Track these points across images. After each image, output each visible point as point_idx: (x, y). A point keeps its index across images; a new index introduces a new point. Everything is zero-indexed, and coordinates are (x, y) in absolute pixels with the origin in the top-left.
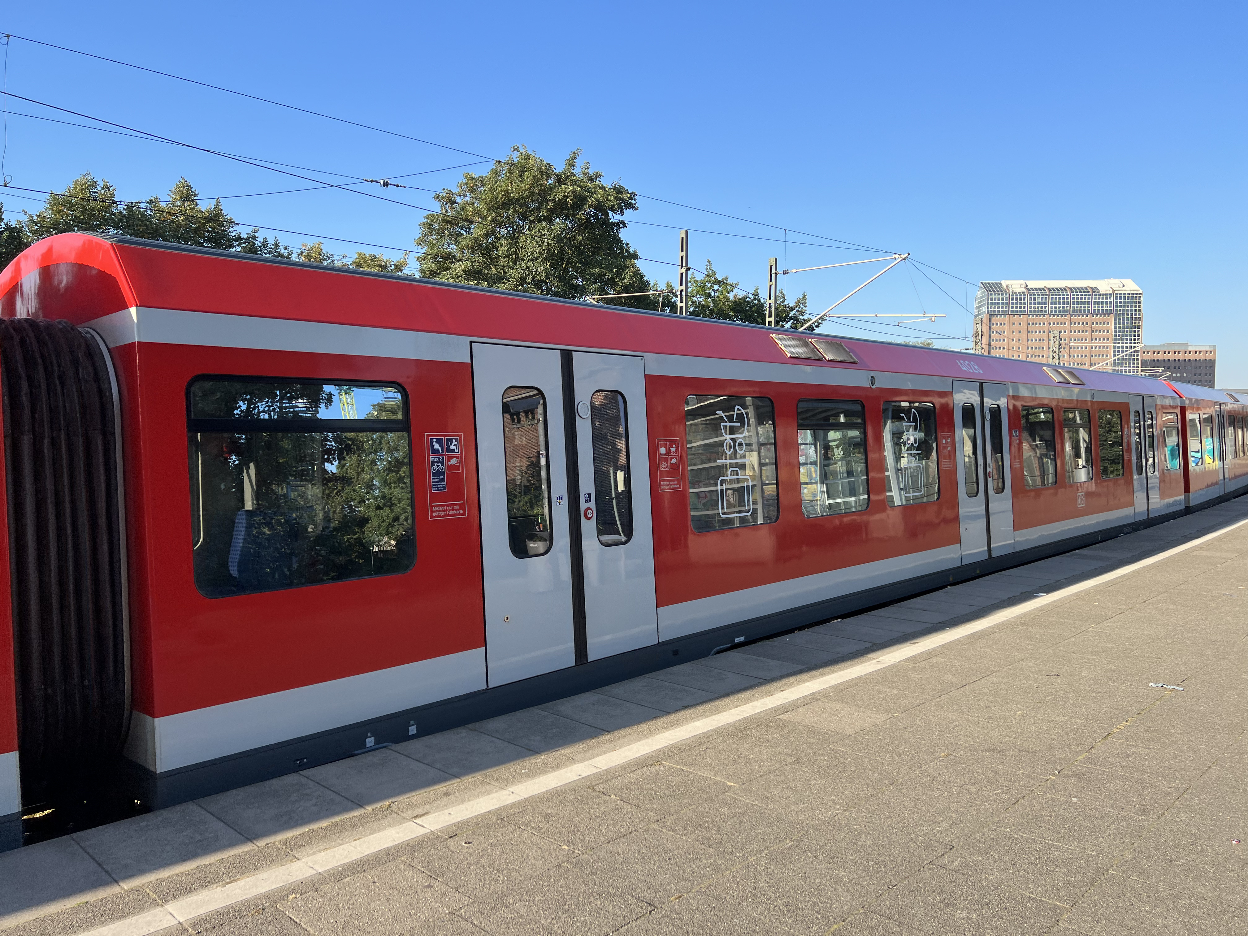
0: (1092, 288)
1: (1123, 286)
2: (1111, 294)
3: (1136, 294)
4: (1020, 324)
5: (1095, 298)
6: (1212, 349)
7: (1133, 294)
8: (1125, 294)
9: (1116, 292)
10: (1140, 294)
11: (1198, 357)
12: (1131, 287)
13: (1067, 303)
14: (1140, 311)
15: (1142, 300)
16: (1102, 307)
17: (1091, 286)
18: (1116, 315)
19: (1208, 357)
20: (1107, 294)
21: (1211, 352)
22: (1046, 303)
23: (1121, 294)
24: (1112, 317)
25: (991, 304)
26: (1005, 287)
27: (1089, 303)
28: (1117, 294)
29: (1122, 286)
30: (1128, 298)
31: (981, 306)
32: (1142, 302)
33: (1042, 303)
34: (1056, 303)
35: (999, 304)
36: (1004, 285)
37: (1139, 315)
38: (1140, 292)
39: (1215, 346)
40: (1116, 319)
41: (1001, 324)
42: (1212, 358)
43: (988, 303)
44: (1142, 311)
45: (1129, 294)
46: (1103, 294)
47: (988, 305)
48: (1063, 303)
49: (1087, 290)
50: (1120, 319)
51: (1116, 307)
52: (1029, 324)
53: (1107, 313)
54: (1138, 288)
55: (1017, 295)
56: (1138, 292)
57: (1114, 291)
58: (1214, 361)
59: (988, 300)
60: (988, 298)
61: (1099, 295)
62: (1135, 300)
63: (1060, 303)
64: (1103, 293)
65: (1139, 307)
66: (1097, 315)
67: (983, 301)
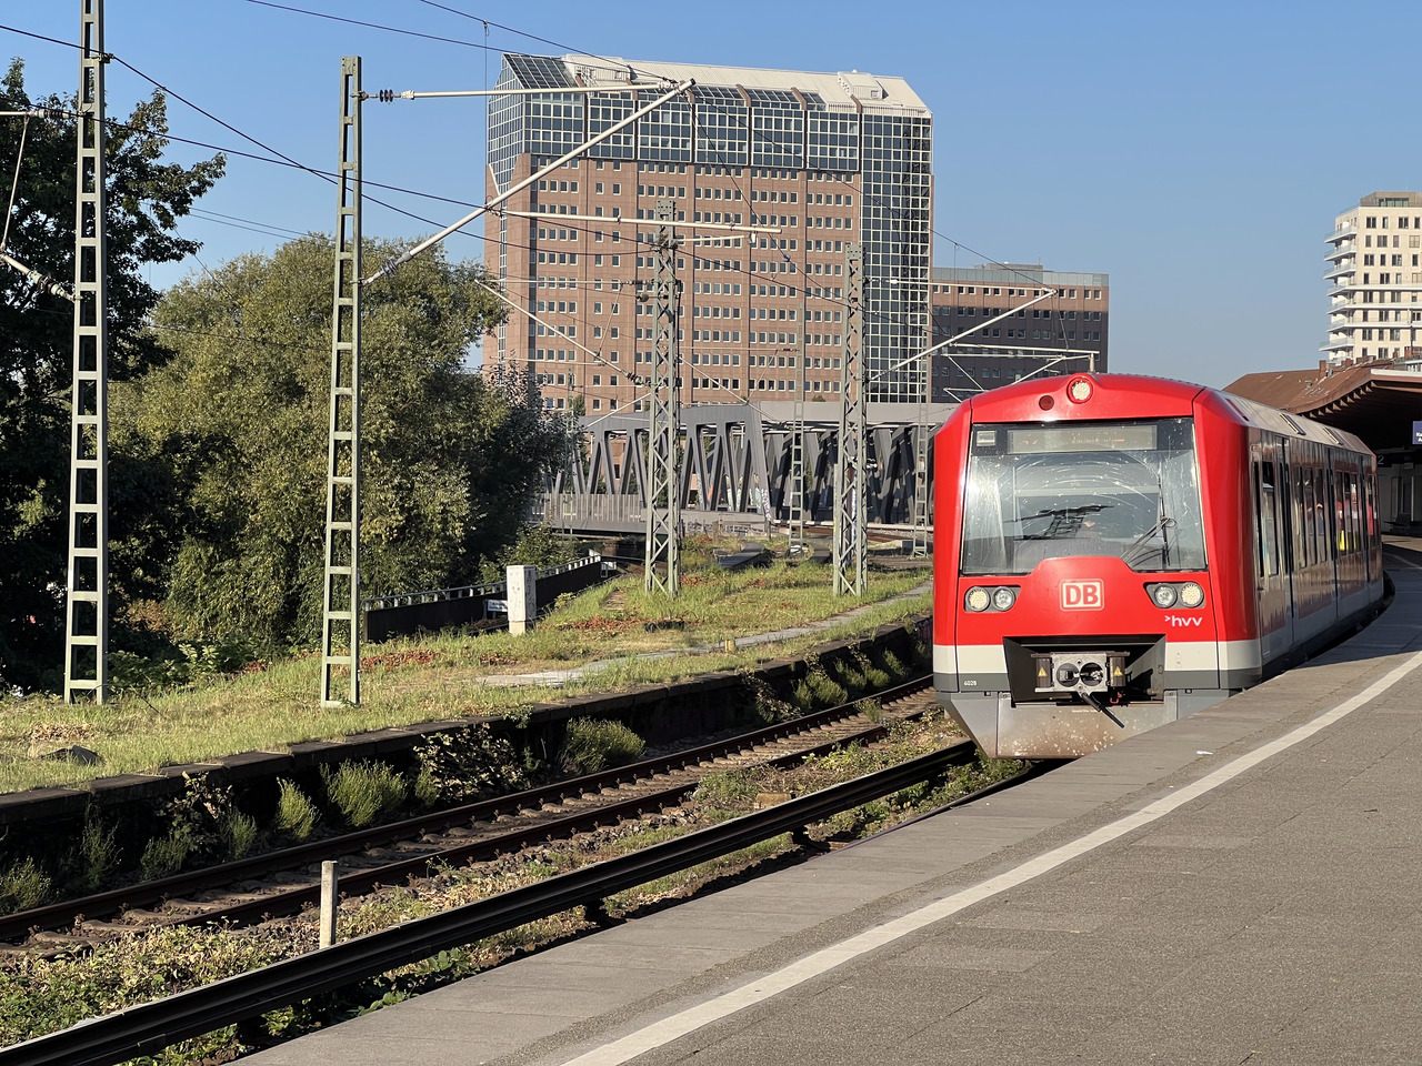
0: (804, 95)
1: (886, 95)
2: (853, 117)
3: (916, 120)
5: (814, 127)
6: (1098, 284)
7: (908, 120)
8: (888, 119)
9: (865, 112)
10: (925, 120)
11: (1066, 304)
12: (902, 99)
13: (742, 135)
14: (926, 169)
15: (932, 137)
16: (833, 152)
17: (802, 89)
18: (867, 177)
19: (1091, 304)
20: (843, 116)
21: (1096, 293)
22: (686, 131)
23: (879, 118)
24: (858, 181)
26: (575, 75)
28: (868, 118)
29: (880, 94)
30: (896, 130)
31: (510, 128)
32: (932, 146)
34: (712, 134)
35: (557, 124)
36: (572, 70)
37: (925, 181)
38: (926, 113)
39: (1105, 277)
40: (866, 189)
42: (1100, 309)
44: (933, 170)
45: (898, 119)
46: (834, 116)
49: (792, 99)
50: (877, 189)
51: (868, 153)
53: (842, 171)
54: (919, 103)
56: (921, 115)
57: (861, 108)
58: (1106, 315)
61: (824, 116)
62: (911, 135)
63: (722, 134)
64: (833, 111)
65: (926, 158)
66: (816, 173)
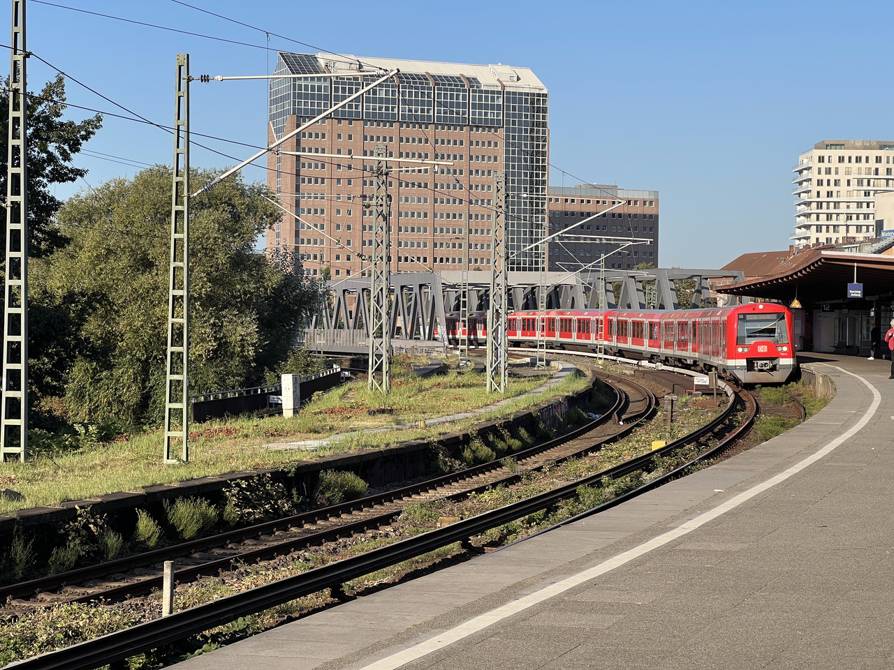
0: (468, 79)
1: (518, 79)
2: (499, 93)
3: (539, 95)
4: (350, 137)
5: (474, 98)
6: (652, 197)
7: (533, 94)
8: (520, 94)
9: (507, 89)
10: (545, 95)
11: (632, 210)
12: (530, 82)
13: (429, 104)
14: (544, 125)
15: (548, 105)
16: (486, 114)
17: (467, 75)
18: (508, 130)
19: (648, 210)
20: (493, 92)
21: (651, 203)
22: (394, 101)
23: (514, 93)
24: (502, 133)
25: (300, 96)
26: (323, 66)
27: (464, 105)
28: (508, 93)
29: (515, 79)
30: (526, 100)
31: (283, 99)
32: (548, 111)
33: (387, 101)
34: (410, 102)
35: (313, 97)
36: (322, 63)
37: (544, 132)
38: (545, 92)
39: (656, 193)
40: (507, 137)
41: (317, 136)
42: (653, 212)
43: (294, 94)
44: (548, 125)
45: (527, 94)
46: (487, 92)
47: (294, 97)
48: (423, 103)
49: (461, 81)
50: (514, 137)
51: (508, 115)
52: (365, 138)
53: (493, 126)
54: (541, 85)
55: (345, 83)
56: (542, 92)
57: (504, 87)
58: (657, 216)
59: (294, 89)
60: (294, 85)
61: (481, 92)
62: (536, 105)
63: (417, 103)
64: (486, 88)
65: (544, 117)
66: (478, 127)
67: (285, 89)
